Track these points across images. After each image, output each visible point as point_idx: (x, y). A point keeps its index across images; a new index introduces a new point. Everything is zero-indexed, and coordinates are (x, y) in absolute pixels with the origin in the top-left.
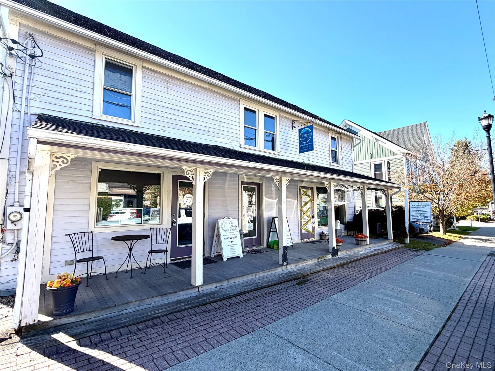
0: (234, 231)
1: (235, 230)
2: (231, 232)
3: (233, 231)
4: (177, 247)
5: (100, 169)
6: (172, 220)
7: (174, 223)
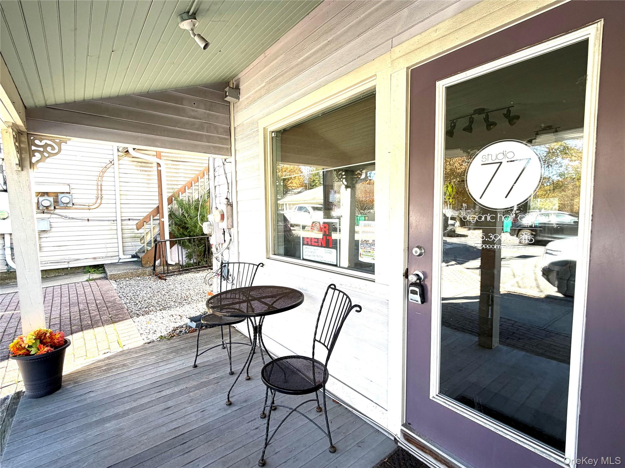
4: (431, 398)
5: (272, 132)
6: (406, 275)
7: (411, 288)
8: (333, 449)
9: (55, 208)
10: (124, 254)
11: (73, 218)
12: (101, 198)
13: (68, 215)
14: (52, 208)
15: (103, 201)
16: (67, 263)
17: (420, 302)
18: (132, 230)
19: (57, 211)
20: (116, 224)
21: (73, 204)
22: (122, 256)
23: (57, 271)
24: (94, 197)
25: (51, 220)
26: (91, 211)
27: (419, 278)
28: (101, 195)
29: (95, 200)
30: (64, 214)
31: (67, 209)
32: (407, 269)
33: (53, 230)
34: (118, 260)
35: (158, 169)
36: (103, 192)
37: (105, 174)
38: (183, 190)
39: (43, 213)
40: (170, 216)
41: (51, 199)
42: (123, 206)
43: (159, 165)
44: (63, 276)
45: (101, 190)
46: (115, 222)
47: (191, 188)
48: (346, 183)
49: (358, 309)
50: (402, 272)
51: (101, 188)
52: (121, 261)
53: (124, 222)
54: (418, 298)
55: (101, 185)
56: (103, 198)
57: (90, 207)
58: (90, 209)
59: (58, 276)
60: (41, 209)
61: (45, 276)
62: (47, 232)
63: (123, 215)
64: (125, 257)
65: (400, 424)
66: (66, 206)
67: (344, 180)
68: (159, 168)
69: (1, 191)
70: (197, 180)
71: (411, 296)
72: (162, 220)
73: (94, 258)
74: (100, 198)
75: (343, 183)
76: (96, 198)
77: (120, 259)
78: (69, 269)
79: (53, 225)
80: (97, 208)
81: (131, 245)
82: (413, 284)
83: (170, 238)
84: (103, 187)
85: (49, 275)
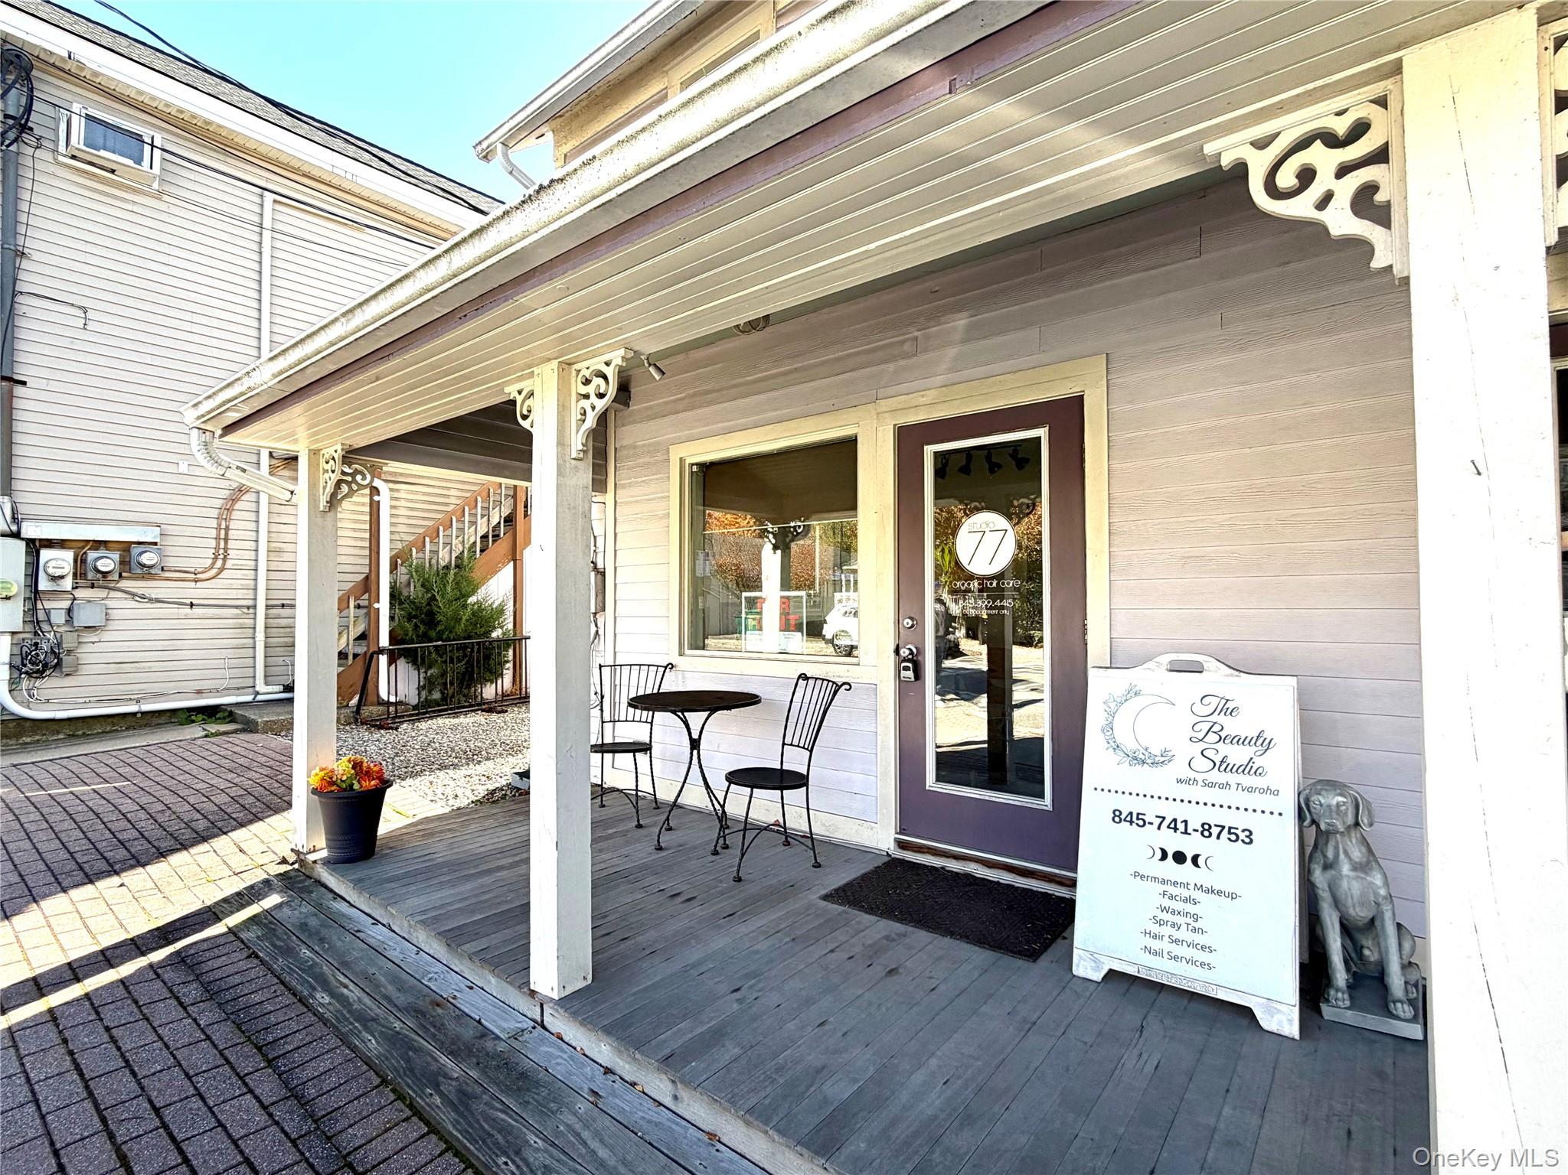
0: (1233, 778)
1: (1247, 768)
2: (1192, 775)
3: (1216, 776)
4: (927, 788)
5: (693, 464)
6: (897, 651)
7: (903, 664)
8: (817, 865)
9: (120, 576)
10: (267, 684)
11: (158, 601)
12: (225, 556)
13: (147, 592)
14: (116, 577)
15: (229, 564)
16: (135, 702)
17: (913, 679)
18: (288, 630)
19: (124, 584)
20: (252, 616)
21: (163, 569)
22: (261, 687)
23: (110, 720)
24: (210, 553)
25: (110, 603)
26: (199, 584)
27: (911, 653)
28: (226, 549)
29: (210, 561)
30: (140, 592)
31: (148, 579)
32: (898, 645)
33: (113, 625)
34: (253, 696)
35: (371, 500)
36: (231, 544)
37: (238, 506)
38: (420, 544)
39: (93, 586)
40: (392, 596)
41: (116, 556)
42: (273, 575)
43: (375, 491)
44: (124, 731)
45: (226, 540)
46: (251, 611)
47: (436, 541)
48: (773, 541)
49: (848, 687)
50: (892, 647)
51: (227, 534)
52: (260, 698)
53: (274, 611)
54: (910, 674)
55: (227, 529)
56: (228, 557)
57: (198, 576)
58: (196, 582)
59: (111, 732)
60: (89, 578)
61: (80, 733)
62: (97, 630)
63: (274, 594)
64: (270, 689)
65: (894, 831)
66: (147, 573)
67: (771, 536)
68: (376, 498)
69: (4, 535)
70: (449, 523)
71: (904, 673)
72: (376, 605)
73: (199, 692)
74: (222, 556)
75: (770, 541)
76: (213, 556)
77: (258, 693)
78: (139, 715)
79: (114, 614)
80: (213, 578)
81: (283, 663)
82: (904, 660)
83: (390, 645)
84: (231, 532)
85: (90, 730)
